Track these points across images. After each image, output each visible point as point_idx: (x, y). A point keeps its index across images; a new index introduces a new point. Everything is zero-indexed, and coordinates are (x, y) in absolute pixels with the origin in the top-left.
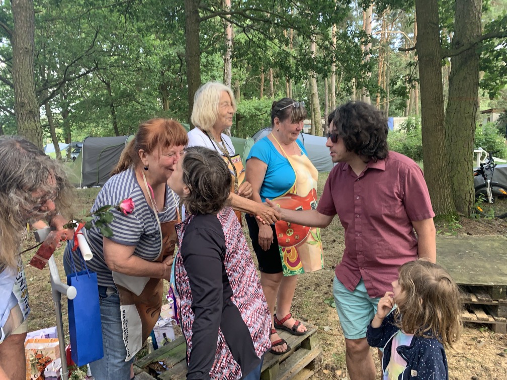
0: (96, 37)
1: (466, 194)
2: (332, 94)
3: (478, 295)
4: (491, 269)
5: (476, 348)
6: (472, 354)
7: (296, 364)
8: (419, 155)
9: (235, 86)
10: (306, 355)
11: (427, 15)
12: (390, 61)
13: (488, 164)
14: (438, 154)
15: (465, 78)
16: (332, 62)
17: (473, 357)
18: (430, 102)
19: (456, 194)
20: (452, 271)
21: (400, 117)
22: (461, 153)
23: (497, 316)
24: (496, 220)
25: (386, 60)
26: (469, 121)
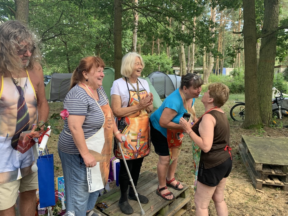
0: (61, 17)
1: (267, 113)
2: (192, 54)
3: (275, 170)
4: (282, 156)
5: (274, 199)
6: (272, 203)
7: (177, 206)
8: (240, 90)
9: (138, 47)
10: (183, 201)
11: (249, 15)
12: (225, 37)
13: (280, 97)
14: (253, 91)
15: (269, 50)
16: (194, 37)
17: (272, 204)
18: (249, 62)
19: (262, 114)
20: (261, 157)
21: (230, 68)
22: (265, 91)
23: (285, 182)
24: (283, 128)
25: (223, 36)
26: (270, 73)
